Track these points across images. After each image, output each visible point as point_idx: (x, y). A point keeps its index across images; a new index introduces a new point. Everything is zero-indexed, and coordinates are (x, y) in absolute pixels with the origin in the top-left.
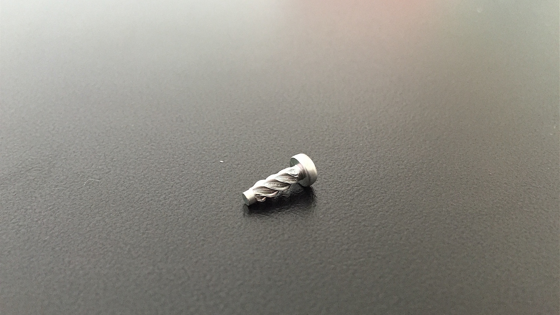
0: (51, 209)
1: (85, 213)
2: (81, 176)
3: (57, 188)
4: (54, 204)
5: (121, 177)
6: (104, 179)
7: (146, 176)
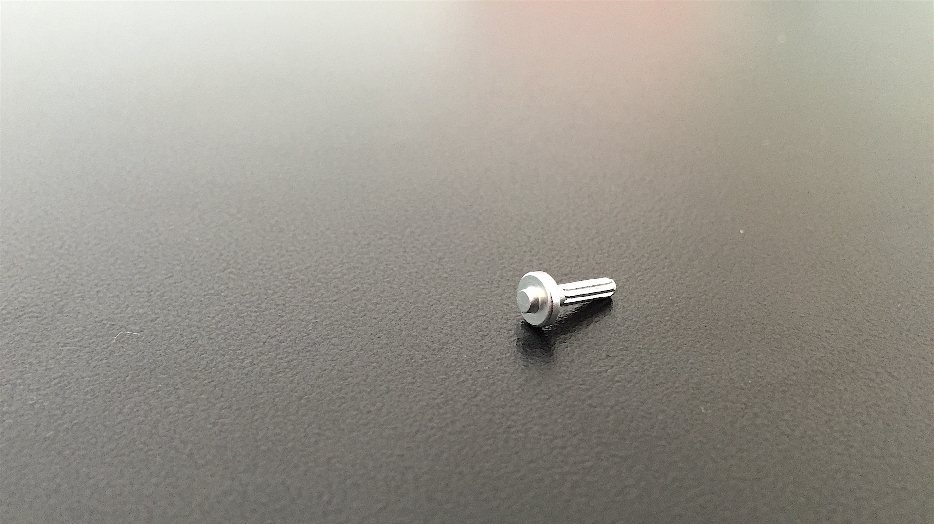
0: (56, 384)
1: (114, 391)
2: (108, 326)
3: (67, 348)
4: (62, 376)
5: (176, 327)
6: (146, 332)
7: (220, 324)
